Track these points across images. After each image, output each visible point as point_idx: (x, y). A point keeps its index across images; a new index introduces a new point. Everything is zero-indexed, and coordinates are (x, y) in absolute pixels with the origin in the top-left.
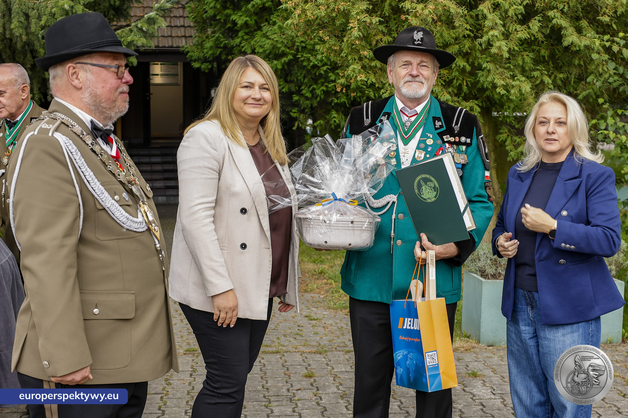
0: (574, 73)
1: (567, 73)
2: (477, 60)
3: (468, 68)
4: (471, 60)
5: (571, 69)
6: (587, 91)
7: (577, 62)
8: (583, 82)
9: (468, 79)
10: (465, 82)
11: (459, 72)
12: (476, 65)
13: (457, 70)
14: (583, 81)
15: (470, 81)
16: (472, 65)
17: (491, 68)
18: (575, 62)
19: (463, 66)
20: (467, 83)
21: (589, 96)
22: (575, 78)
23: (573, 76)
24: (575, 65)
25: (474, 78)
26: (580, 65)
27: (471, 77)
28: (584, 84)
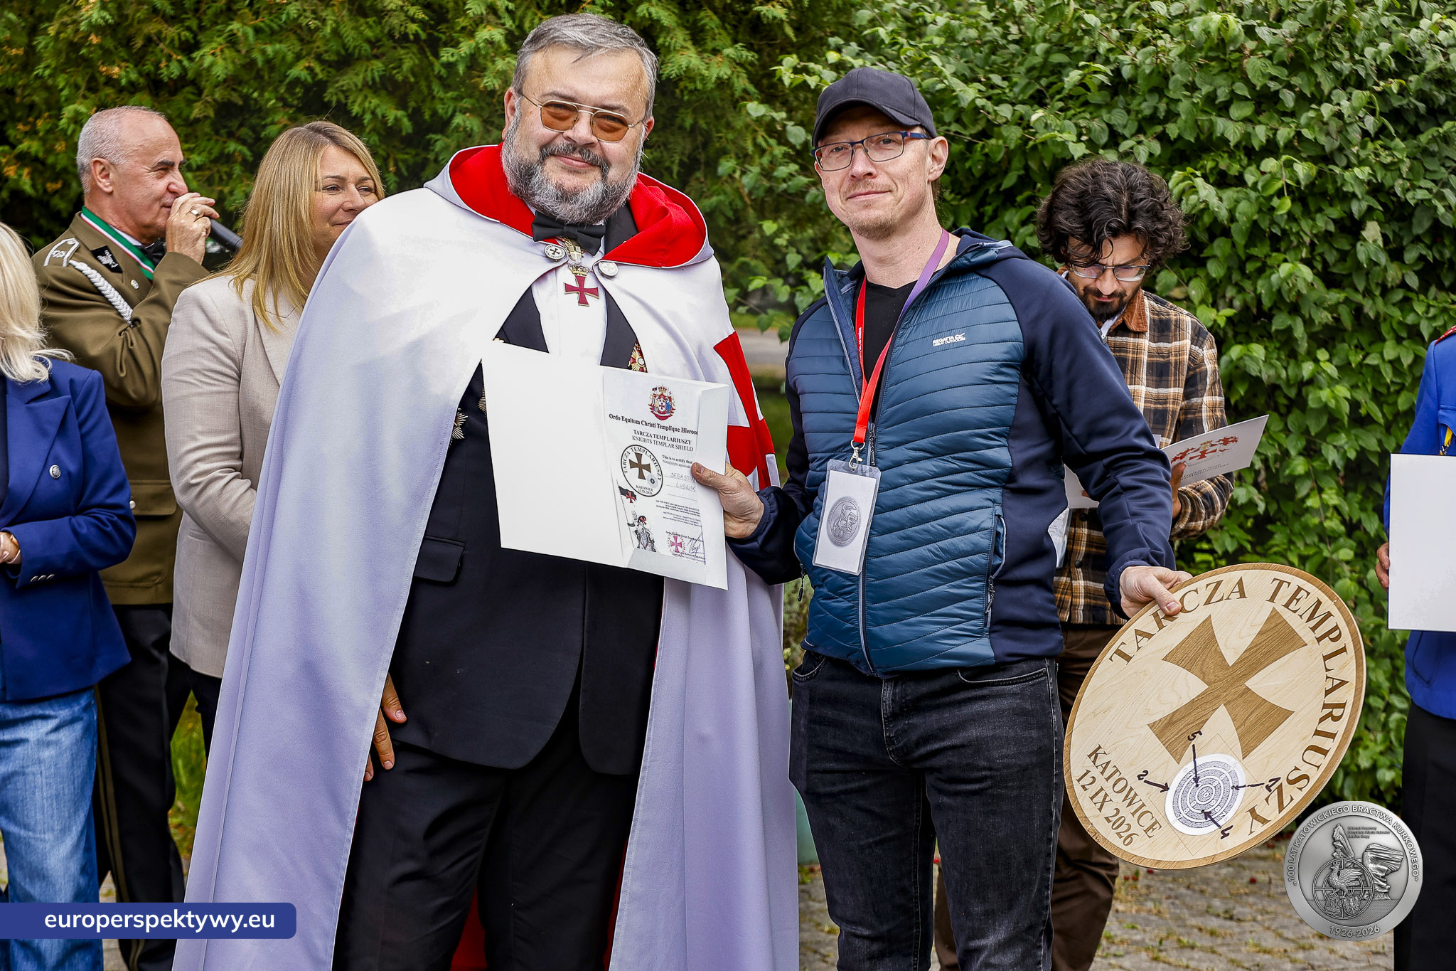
0: (679, 149)
1: (662, 148)
2: (428, 104)
3: (407, 125)
4: (412, 104)
5: (672, 139)
6: (714, 199)
7: (689, 122)
8: (699, 174)
9: (400, 156)
10: (391, 163)
11: (379, 134)
12: (427, 117)
13: (374, 130)
14: (699, 169)
15: (404, 161)
16: (415, 116)
17: (475, 128)
18: (683, 120)
19: (396, 119)
20: (396, 165)
21: (718, 213)
22: (681, 164)
23: (677, 158)
24: (681, 128)
25: (414, 152)
26: (694, 127)
27: (408, 150)
28: (702, 180)
